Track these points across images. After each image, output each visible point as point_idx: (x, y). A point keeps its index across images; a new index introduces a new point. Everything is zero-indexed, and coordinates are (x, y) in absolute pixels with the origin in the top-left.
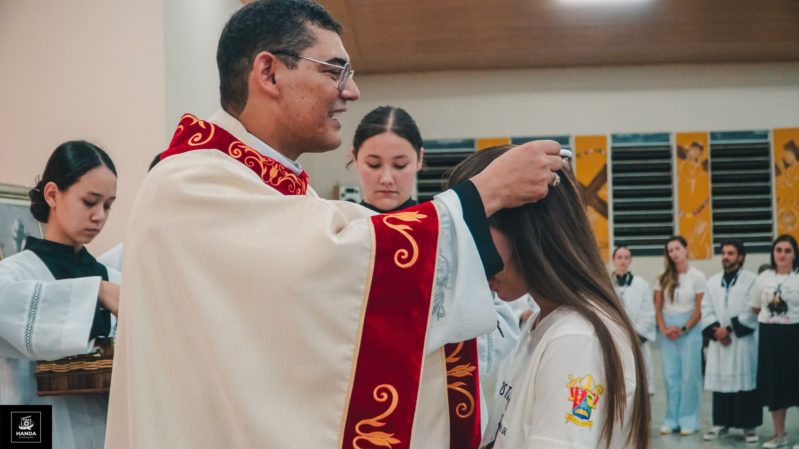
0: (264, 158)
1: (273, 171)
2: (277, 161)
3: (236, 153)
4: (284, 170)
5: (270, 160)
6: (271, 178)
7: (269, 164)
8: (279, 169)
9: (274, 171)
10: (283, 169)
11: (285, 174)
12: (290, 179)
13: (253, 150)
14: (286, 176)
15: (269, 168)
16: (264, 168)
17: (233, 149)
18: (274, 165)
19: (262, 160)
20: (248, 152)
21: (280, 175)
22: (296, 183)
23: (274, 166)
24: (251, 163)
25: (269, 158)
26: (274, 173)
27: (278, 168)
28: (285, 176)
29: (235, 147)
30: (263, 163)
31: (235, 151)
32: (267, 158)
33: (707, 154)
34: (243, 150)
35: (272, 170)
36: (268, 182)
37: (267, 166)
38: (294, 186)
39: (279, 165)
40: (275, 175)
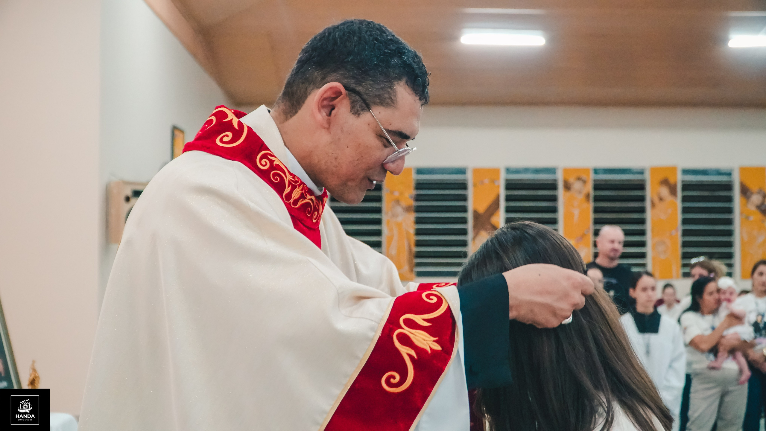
0: (291, 176)
1: (297, 191)
2: (303, 181)
3: (264, 163)
4: (307, 192)
5: (297, 180)
6: (292, 199)
7: (296, 183)
10: (306, 190)
11: (307, 196)
12: (310, 201)
13: (281, 164)
14: (308, 198)
15: (294, 188)
16: (289, 187)
17: (261, 159)
18: (299, 185)
20: (276, 165)
21: (302, 196)
22: (314, 206)
23: (299, 188)
24: (277, 178)
25: (295, 176)
26: (296, 194)
27: (302, 190)
28: (306, 198)
29: (264, 156)
30: (289, 180)
31: (263, 162)
32: (294, 176)
33: (589, 188)
34: (271, 162)
36: (288, 202)
37: (292, 185)
38: (312, 209)
39: (303, 186)
40: (297, 196)
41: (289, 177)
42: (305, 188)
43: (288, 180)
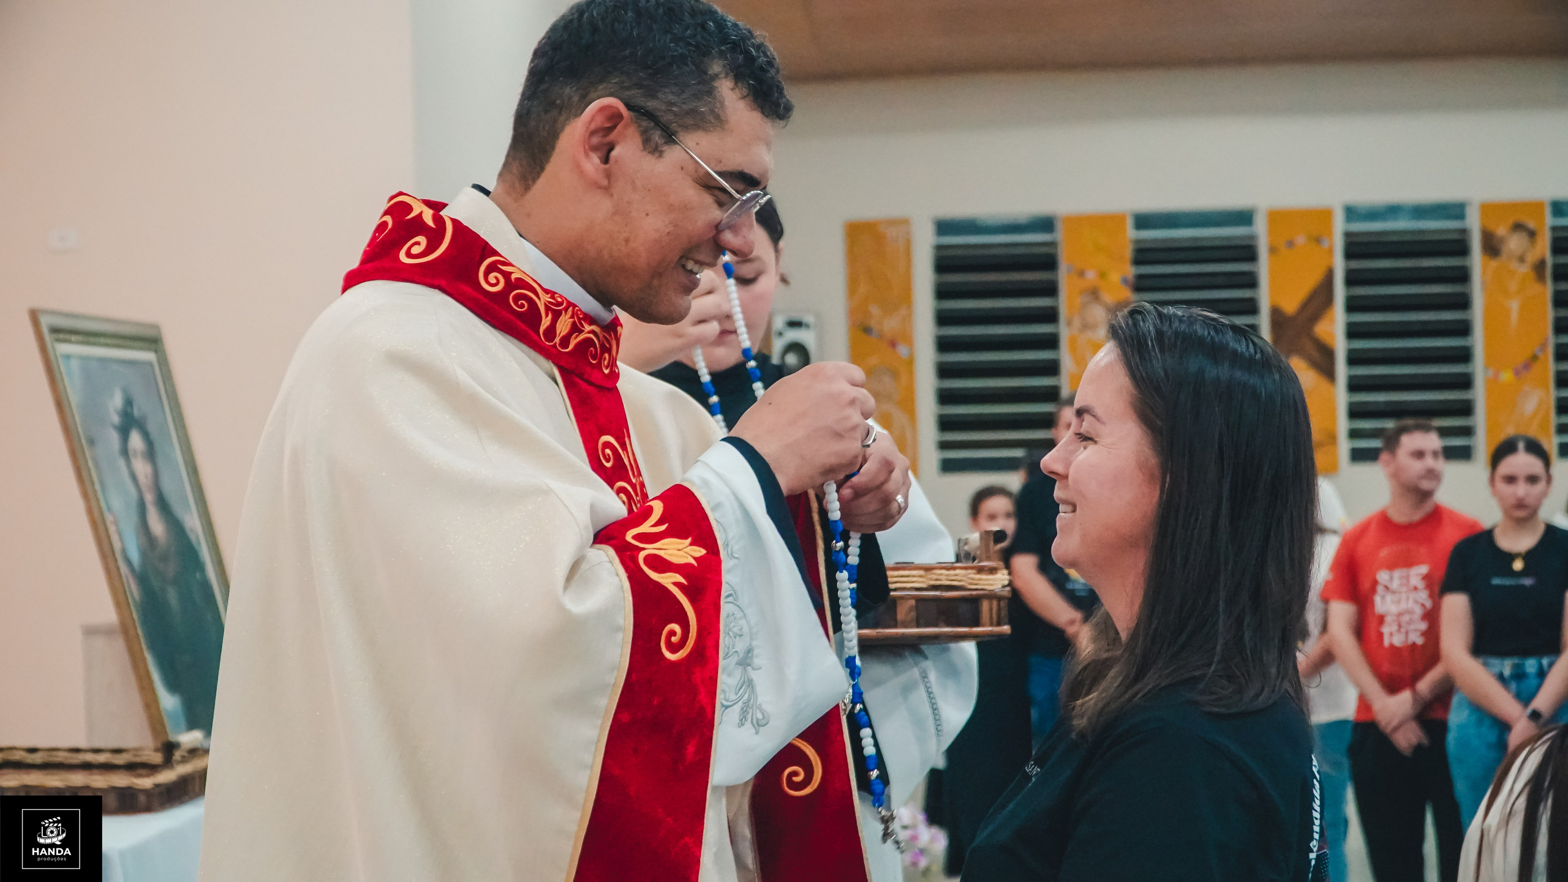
0: (547, 294)
1: (563, 322)
2: (573, 300)
3: (494, 281)
4: (582, 319)
5: (559, 300)
6: (557, 335)
7: (557, 307)
8: (574, 318)
9: (565, 322)
10: (581, 316)
11: (584, 327)
12: (591, 336)
13: (527, 277)
14: (586, 331)
15: (556, 315)
16: (547, 315)
17: (487, 273)
18: (566, 309)
19: (544, 299)
20: (517, 279)
21: (575, 329)
22: (601, 343)
23: (566, 312)
24: (522, 304)
25: (556, 293)
26: (563, 326)
27: (572, 317)
28: (583, 331)
29: (492, 267)
30: (545, 304)
31: (492, 277)
32: (553, 294)
34: (507, 275)
35: (562, 319)
36: (551, 344)
37: (553, 311)
38: (599, 349)
39: (574, 309)
40: (565, 329)
41: (545, 298)
42: (577, 313)
43: (543, 304)
